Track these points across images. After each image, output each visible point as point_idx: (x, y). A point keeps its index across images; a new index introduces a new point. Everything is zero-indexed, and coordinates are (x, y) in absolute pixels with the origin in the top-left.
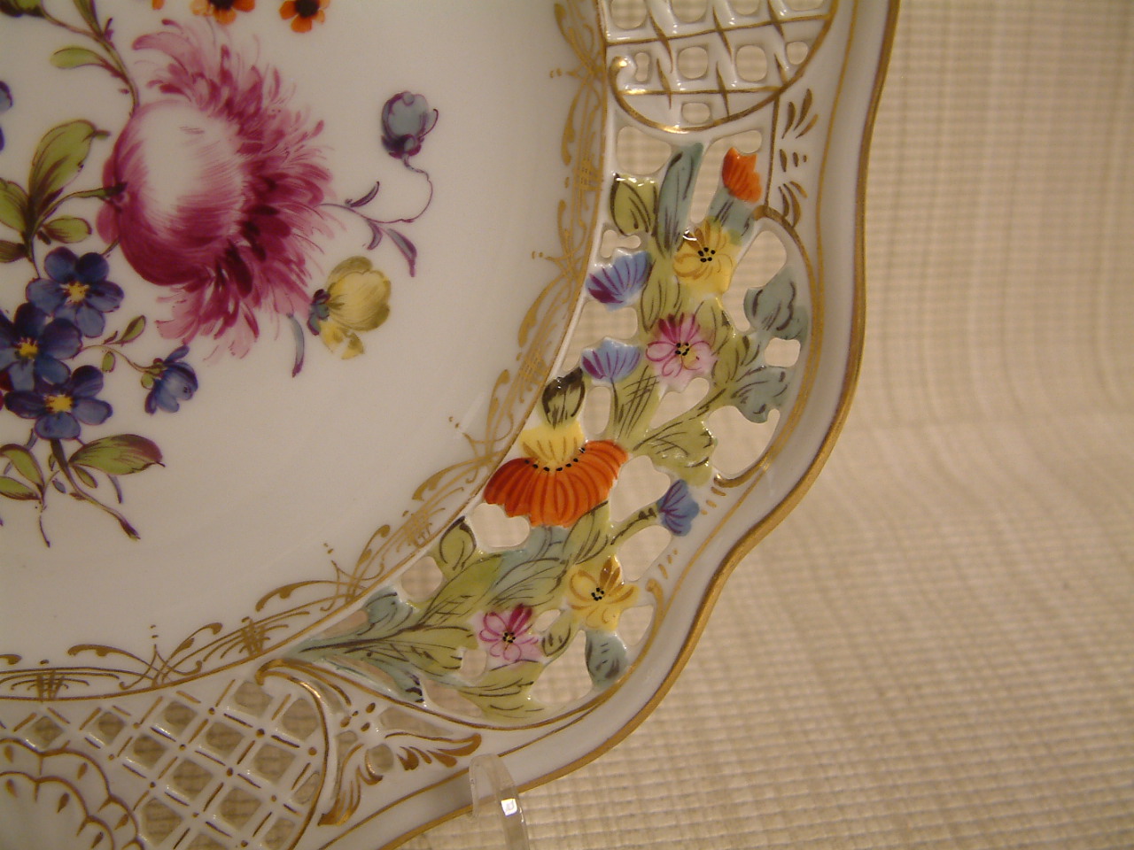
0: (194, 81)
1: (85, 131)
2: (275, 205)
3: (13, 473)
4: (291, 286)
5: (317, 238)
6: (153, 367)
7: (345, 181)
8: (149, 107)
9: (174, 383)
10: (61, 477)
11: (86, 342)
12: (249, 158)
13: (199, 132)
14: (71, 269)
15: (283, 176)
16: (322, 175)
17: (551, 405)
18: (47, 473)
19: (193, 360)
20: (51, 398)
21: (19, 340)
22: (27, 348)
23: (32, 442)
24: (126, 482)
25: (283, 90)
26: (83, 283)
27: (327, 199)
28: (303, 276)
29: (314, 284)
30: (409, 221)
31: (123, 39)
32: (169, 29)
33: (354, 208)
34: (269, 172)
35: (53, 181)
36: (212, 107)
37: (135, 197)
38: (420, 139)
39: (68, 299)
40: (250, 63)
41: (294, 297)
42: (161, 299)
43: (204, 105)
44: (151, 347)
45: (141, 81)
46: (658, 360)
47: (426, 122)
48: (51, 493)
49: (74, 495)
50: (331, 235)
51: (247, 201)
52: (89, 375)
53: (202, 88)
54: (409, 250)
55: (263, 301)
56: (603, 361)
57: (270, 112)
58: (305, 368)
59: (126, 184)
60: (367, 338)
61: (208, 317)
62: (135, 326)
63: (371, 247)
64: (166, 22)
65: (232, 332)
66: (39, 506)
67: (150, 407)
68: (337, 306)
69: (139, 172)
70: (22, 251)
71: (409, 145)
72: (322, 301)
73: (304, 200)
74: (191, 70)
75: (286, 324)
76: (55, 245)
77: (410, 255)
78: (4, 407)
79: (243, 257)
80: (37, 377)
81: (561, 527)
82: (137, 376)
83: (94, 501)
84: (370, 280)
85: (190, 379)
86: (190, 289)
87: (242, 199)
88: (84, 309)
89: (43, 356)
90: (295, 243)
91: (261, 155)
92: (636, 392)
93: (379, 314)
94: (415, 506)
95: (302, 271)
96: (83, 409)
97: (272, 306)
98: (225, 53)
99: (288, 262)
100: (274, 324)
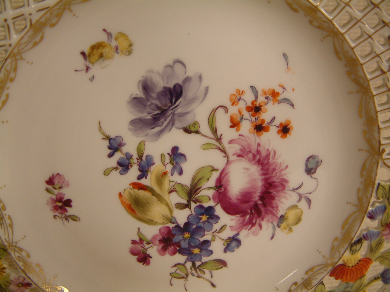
0: (248, 154)
1: (211, 169)
2: (271, 191)
3: (178, 271)
4: (274, 215)
5: (283, 200)
6: (227, 240)
7: (293, 183)
8: (232, 161)
9: (234, 244)
10: (194, 272)
11: (206, 233)
12: (264, 177)
13: (248, 169)
14: (203, 211)
15: (274, 182)
16: (286, 181)
17: (352, 249)
18: (189, 271)
19: (240, 237)
20: (193, 250)
21: (184, 233)
22: (187, 235)
23: (186, 262)
24: (215, 273)
25: (276, 156)
26: (207, 215)
27: (287, 188)
28: (277, 211)
29: (281, 213)
30: (310, 193)
31: (225, 141)
32: (241, 137)
33: (295, 191)
34: (270, 181)
35: (198, 185)
36: (253, 162)
37: (225, 189)
38: (316, 169)
39: (201, 220)
40: (267, 148)
41: (274, 217)
42: (232, 220)
43: (250, 161)
44: (228, 233)
45: (230, 154)
46: (385, 235)
47: (318, 163)
48: (190, 276)
49: (197, 277)
50: (287, 199)
51: (262, 190)
52: (207, 242)
53: (250, 156)
54: (309, 201)
55: (264, 219)
56: (369, 235)
57: (272, 163)
58: (275, 237)
59: (223, 185)
60: (294, 228)
61: (247, 224)
62: (222, 228)
63: (298, 202)
64: (240, 135)
65: (254, 229)
66: (185, 280)
67: (225, 251)
68: (286, 219)
69: (228, 181)
70: (187, 206)
71: (313, 171)
72: (282, 218)
73: (280, 189)
74: (247, 150)
75: (270, 225)
76: (198, 204)
77: (309, 203)
78: (178, 253)
79: (259, 206)
80: (189, 244)
81: (351, 282)
82: (222, 242)
83: (204, 278)
84: (297, 211)
85: (239, 242)
86: (242, 216)
87: (261, 189)
88: (207, 223)
89: (192, 237)
90: (276, 202)
91: (268, 176)
92: (377, 244)
93: (298, 220)
94: (306, 277)
95: (277, 210)
96: (203, 252)
97: (267, 221)
98: (259, 145)
99: (273, 207)
100: (267, 226)
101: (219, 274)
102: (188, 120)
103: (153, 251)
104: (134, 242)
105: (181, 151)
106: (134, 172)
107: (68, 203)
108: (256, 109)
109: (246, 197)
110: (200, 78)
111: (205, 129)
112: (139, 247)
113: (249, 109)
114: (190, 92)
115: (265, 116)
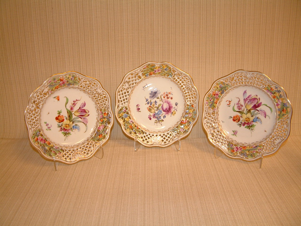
1: (161, 104)
3: (156, 122)
7: (173, 107)
14: (160, 111)
15: (171, 107)
17: (184, 118)
19: (166, 116)
21: (157, 115)
23: (157, 120)
25: (171, 102)
31: (163, 100)
32: (165, 99)
35: (159, 107)
36: (167, 103)
37: (163, 108)
40: (169, 101)
42: (164, 113)
44: (164, 115)
45: (164, 102)
47: (177, 104)
48: (158, 123)
50: (173, 109)
51: (169, 108)
52: (160, 116)
54: (177, 110)
58: (171, 116)
63: (175, 110)
65: (168, 114)
67: (163, 118)
69: (163, 106)
70: (157, 110)
72: (172, 113)
74: (166, 101)
78: (156, 118)
79: (168, 111)
80: (158, 117)
83: (160, 123)
84: (175, 112)
86: (166, 112)
88: (160, 113)
90: (171, 110)
91: (169, 106)
93: (175, 114)
94: (177, 123)
96: (160, 118)
100: (170, 114)
101: (162, 122)
102: (157, 97)
103: (152, 117)
104: (149, 116)
105: (156, 101)
106: (150, 104)
107: (139, 109)
108: (167, 95)
109: (166, 109)
110: (159, 91)
111: (160, 98)
112: (150, 117)
113: (166, 95)
114: (158, 93)
115: (169, 96)
